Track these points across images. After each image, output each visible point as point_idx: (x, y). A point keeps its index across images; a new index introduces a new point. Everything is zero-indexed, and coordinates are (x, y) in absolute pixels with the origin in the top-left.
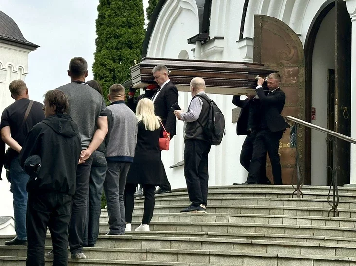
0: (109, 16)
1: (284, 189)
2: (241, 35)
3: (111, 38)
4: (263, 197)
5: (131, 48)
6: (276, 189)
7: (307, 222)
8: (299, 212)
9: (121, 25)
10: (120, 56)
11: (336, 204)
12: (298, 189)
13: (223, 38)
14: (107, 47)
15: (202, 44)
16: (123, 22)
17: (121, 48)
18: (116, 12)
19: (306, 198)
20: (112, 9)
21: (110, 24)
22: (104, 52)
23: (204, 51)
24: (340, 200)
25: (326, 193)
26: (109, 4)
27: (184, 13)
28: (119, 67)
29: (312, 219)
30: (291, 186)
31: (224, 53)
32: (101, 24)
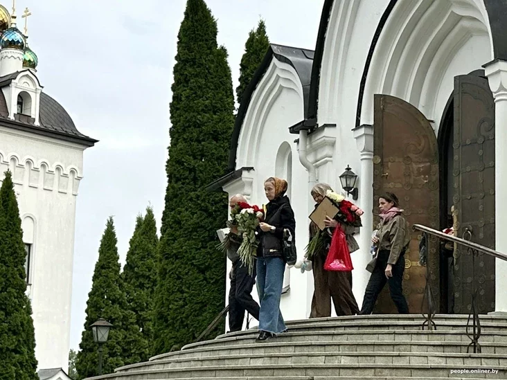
0: (187, 97)
1: (412, 319)
2: (358, 121)
3: (189, 126)
4: (386, 330)
5: (216, 139)
6: (402, 320)
7: (440, 360)
8: (430, 349)
9: (203, 110)
10: (203, 150)
11: (477, 336)
12: (429, 319)
13: (335, 125)
14: (184, 139)
15: (308, 134)
16: (206, 106)
17: (204, 140)
18: (195, 93)
19: (440, 330)
20: (191, 89)
21: (188, 109)
22: (180, 146)
23: (310, 143)
24: (482, 331)
25: (465, 323)
26: (187, 82)
27: (284, 94)
28: (202, 166)
29: (446, 357)
30: (421, 315)
31: (338, 145)
32: (177, 109)
